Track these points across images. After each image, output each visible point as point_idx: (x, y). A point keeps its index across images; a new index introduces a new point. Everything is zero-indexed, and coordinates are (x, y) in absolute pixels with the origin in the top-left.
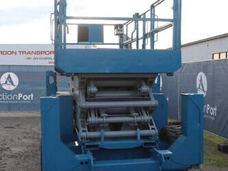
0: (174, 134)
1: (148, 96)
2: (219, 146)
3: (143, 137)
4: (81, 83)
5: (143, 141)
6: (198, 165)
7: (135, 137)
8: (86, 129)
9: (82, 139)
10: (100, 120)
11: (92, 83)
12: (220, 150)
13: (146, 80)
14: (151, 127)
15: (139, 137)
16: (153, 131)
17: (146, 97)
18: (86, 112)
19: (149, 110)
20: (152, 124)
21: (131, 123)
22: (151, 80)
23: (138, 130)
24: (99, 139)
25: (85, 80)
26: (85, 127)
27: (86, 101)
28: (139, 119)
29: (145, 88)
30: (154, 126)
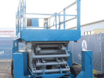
0: (77, 70)
1: (65, 52)
3: (63, 72)
4: (33, 46)
5: (63, 74)
7: (59, 72)
8: (35, 69)
9: (33, 74)
10: (42, 64)
11: (38, 46)
12: (95, 76)
13: (64, 44)
14: (66, 67)
15: (61, 72)
16: (67, 69)
17: (64, 52)
18: (35, 61)
19: (65, 59)
20: (67, 66)
21: (57, 65)
22: (66, 44)
23: (61, 68)
24: (42, 73)
25: (35, 45)
26: (34, 68)
27: (35, 55)
28: (61, 63)
29: (64, 48)
30: (68, 67)
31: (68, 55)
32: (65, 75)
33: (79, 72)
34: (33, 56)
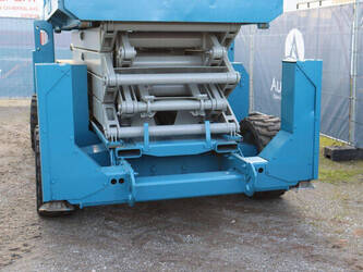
0: (264, 131)
1: (223, 64)
2: (326, 150)
3: (215, 136)
4: (107, 40)
6: (309, 181)
7: (201, 136)
8: (116, 122)
9: (110, 139)
10: (141, 106)
11: (125, 40)
12: (328, 157)
13: (219, 35)
14: (227, 118)
15: (208, 136)
16: (231, 125)
17: (219, 66)
18: (115, 94)
19: (224, 89)
20: (228, 113)
21: (194, 111)
22: (228, 36)
23: (207, 123)
24: (140, 139)
25: (113, 35)
26: (113, 119)
27: (116, 72)
28: (208, 104)
29: (219, 50)
30: (233, 117)
31: (232, 76)
32: (220, 147)
33: (271, 137)
34: (108, 76)
